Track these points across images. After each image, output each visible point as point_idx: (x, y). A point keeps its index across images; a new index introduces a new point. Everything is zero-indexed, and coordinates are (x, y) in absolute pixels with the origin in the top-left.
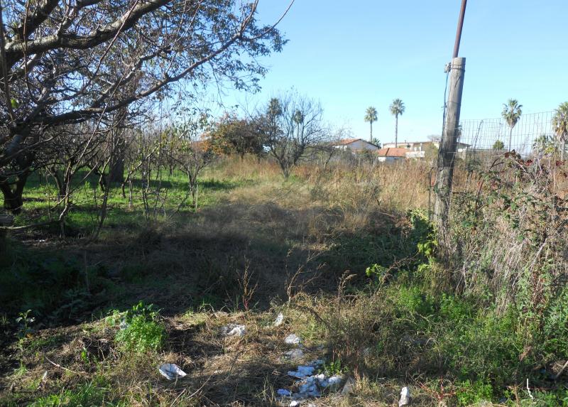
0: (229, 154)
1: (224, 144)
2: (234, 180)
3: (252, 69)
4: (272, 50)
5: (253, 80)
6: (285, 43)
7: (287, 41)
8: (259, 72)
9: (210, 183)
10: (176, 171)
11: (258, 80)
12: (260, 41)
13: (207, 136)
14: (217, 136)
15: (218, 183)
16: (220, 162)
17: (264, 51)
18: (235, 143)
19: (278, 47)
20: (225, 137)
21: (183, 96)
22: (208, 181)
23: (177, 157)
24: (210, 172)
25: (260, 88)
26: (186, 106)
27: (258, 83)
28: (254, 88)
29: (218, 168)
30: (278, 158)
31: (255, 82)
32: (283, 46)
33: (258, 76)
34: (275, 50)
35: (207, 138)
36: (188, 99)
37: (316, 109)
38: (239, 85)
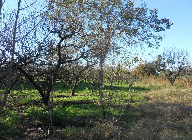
0: (144, 75)
1: (142, 71)
2: (147, 86)
3: (156, 38)
4: (165, 28)
5: (156, 43)
6: (171, 25)
7: (172, 23)
8: (159, 39)
9: (137, 88)
10: (123, 82)
11: (159, 42)
12: (159, 26)
14: (139, 69)
15: (141, 87)
17: (162, 29)
18: (146, 71)
19: (168, 27)
20: (142, 69)
21: (126, 53)
22: (137, 87)
23: (123, 77)
25: (160, 46)
26: (127, 56)
27: (159, 44)
28: (157, 46)
29: (140, 81)
30: (168, 76)
31: (157, 44)
33: (159, 41)
34: (167, 28)
35: (135, 70)
36: (128, 54)
38: (150, 45)
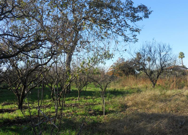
0: (122, 76)
1: (119, 72)
3: (133, 30)
4: (143, 18)
6: (150, 13)
7: (151, 11)
8: (136, 31)
11: (136, 35)
12: (136, 15)
13: (112, 69)
14: (116, 68)
15: (118, 91)
16: (118, 80)
17: (140, 19)
18: (124, 71)
19: (146, 16)
20: (120, 69)
22: (113, 90)
24: (113, 84)
25: (138, 39)
27: (136, 37)
28: (134, 40)
29: (117, 82)
30: (149, 75)
31: (134, 37)
32: (149, 15)
33: (136, 33)
35: (111, 70)
37: (167, 49)
